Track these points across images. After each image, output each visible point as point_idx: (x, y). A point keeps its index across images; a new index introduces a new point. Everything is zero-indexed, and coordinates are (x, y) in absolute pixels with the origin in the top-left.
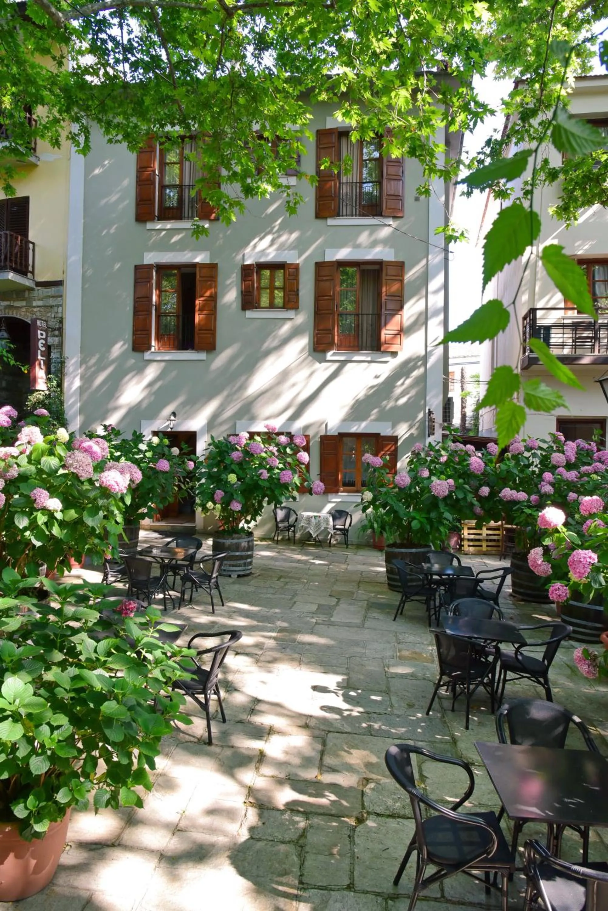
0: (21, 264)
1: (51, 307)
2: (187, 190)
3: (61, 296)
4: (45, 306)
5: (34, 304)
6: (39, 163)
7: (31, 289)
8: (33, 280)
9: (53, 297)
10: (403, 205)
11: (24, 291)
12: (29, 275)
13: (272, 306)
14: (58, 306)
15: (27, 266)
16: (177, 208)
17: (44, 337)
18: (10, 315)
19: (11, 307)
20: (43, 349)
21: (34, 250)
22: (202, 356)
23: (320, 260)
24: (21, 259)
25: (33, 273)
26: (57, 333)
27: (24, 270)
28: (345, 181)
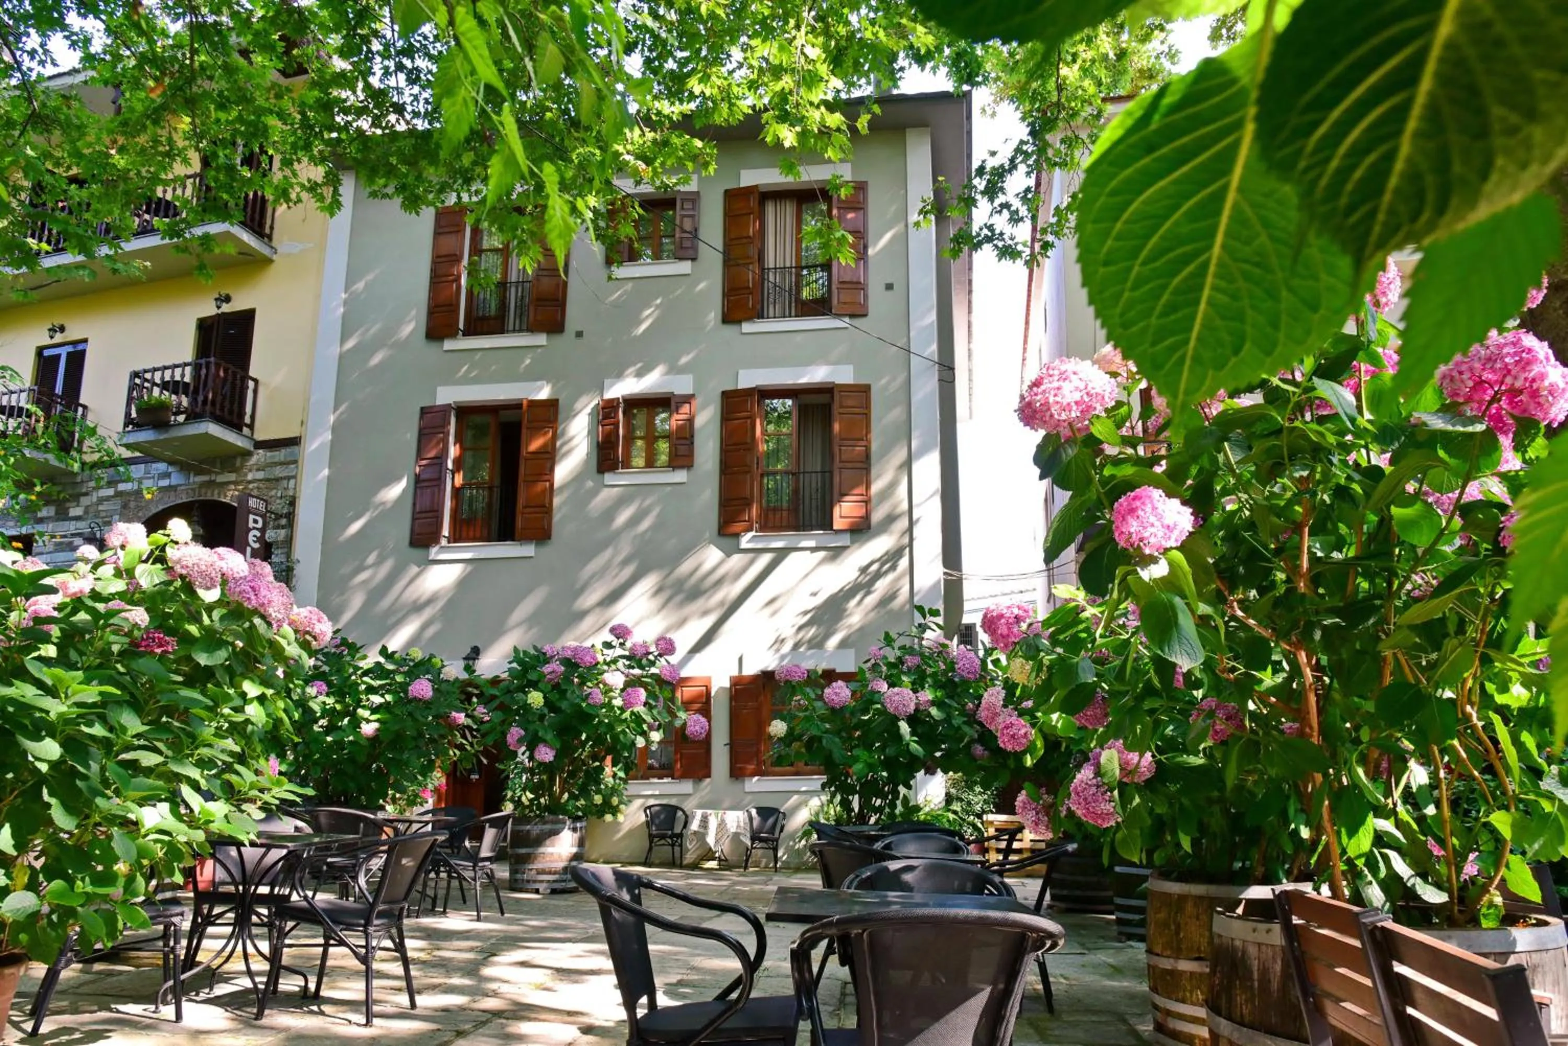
0: (231, 412)
1: (278, 480)
2: (513, 290)
3: (295, 462)
4: (268, 480)
5: (250, 477)
6: (275, 257)
7: (247, 454)
8: (251, 438)
9: (282, 464)
10: (866, 297)
11: (234, 457)
12: (246, 430)
13: (650, 463)
14: (289, 478)
15: (242, 414)
16: (495, 318)
17: (260, 525)
18: (209, 497)
19: (211, 484)
20: (257, 546)
21: (255, 391)
22: (528, 550)
23: (729, 387)
24: (232, 403)
25: (251, 427)
26: (283, 521)
27: (235, 421)
28: (772, 265)
